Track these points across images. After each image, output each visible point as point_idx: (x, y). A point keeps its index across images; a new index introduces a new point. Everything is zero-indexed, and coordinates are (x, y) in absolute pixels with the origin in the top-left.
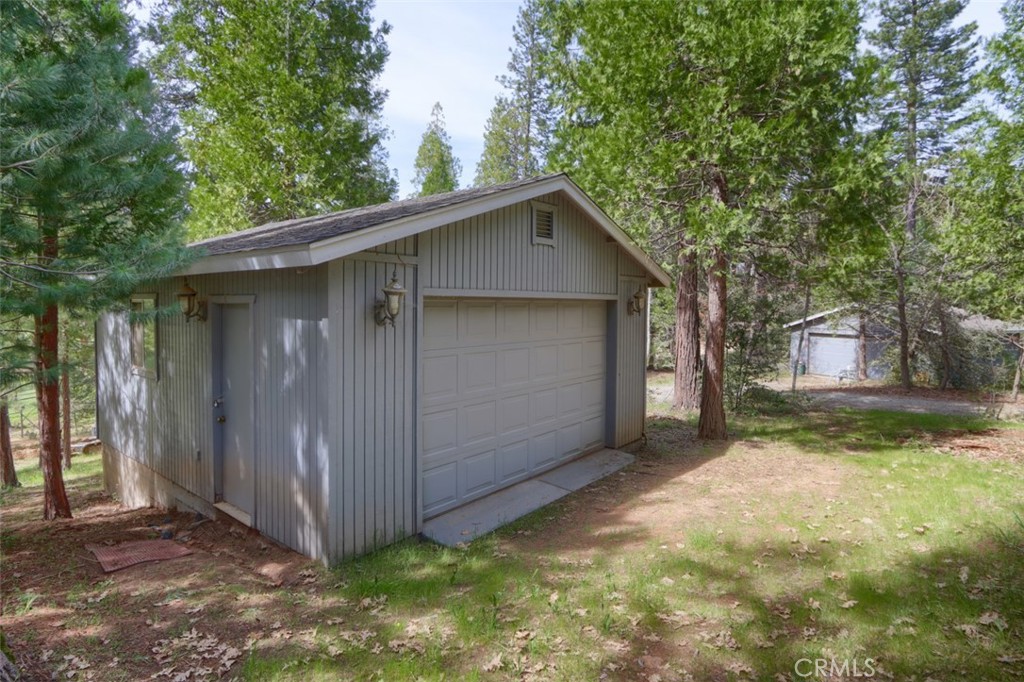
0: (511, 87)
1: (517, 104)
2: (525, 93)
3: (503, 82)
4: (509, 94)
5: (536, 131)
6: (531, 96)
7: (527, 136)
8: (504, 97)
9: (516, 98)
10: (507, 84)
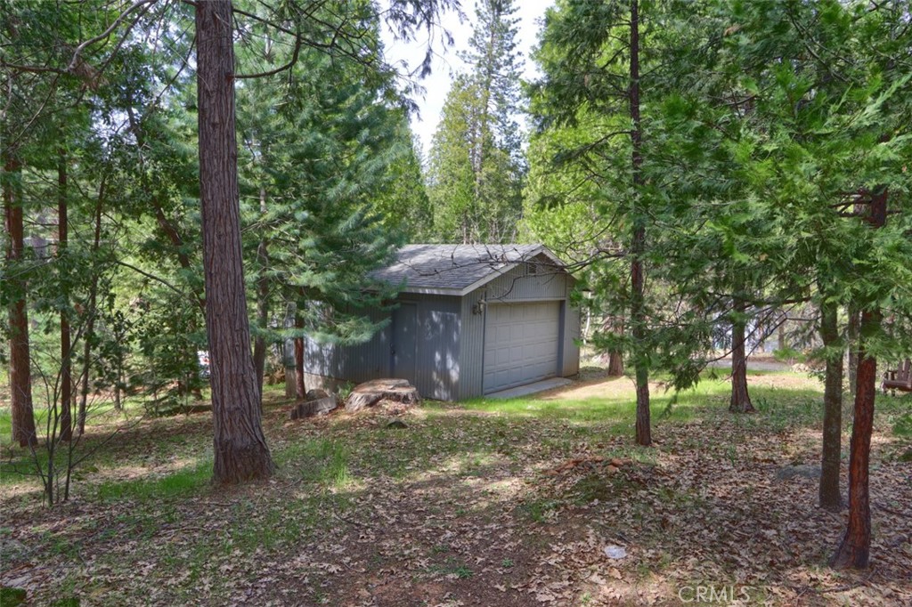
0: (470, 62)
1: (476, 79)
2: (485, 69)
3: (463, 57)
4: (469, 70)
5: (495, 108)
6: (491, 71)
7: (486, 113)
8: (464, 72)
9: (476, 73)
10: (467, 59)
